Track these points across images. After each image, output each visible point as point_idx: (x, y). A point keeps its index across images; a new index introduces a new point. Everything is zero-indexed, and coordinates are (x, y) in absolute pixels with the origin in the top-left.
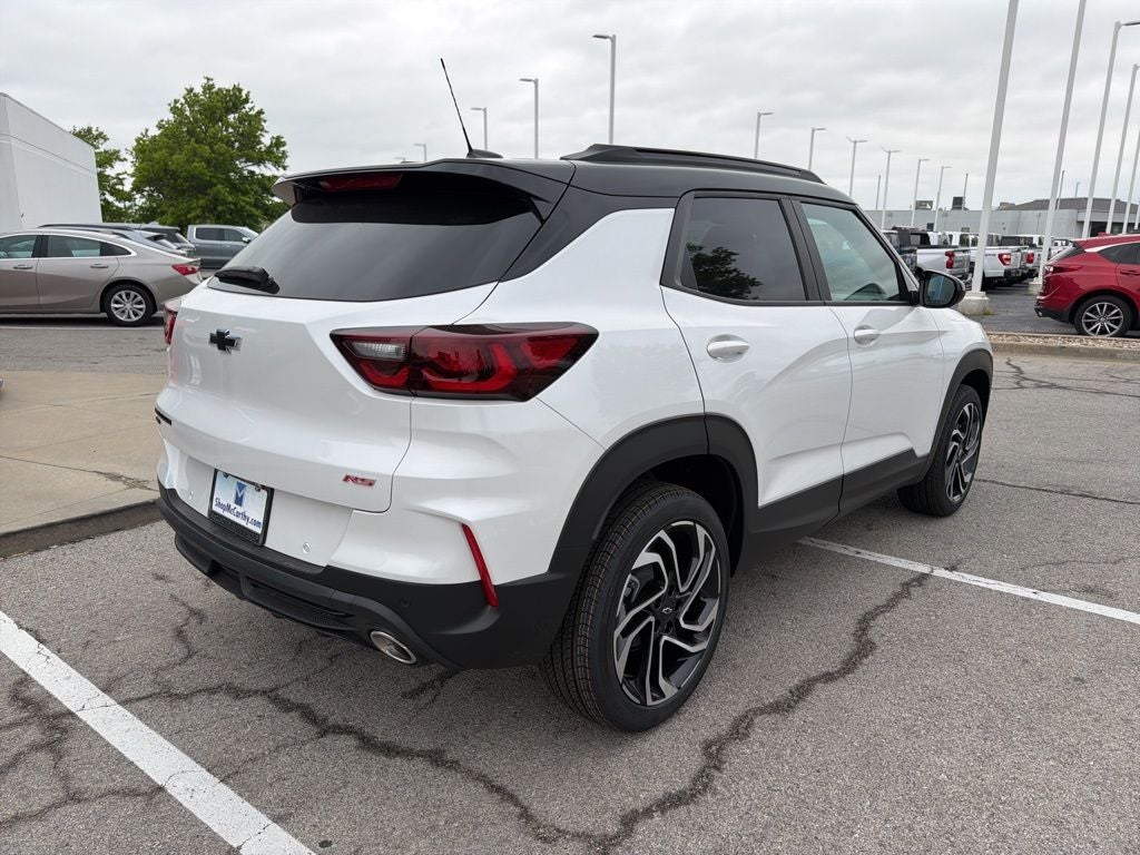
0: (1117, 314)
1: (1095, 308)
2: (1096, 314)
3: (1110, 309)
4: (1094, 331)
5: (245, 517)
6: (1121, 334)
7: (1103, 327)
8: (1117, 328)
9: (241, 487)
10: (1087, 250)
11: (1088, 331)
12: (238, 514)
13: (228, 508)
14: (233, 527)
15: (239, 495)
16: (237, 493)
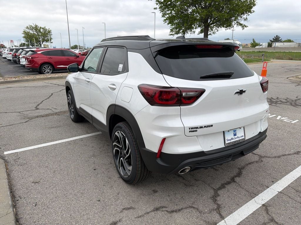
0: (50, 68)
1: (45, 67)
2: (45, 68)
3: (48, 67)
4: (46, 73)
5: (238, 137)
6: (52, 73)
7: (48, 72)
8: (51, 71)
9: (235, 131)
10: (38, 53)
11: (45, 73)
12: (236, 138)
13: (232, 139)
14: (236, 142)
15: (235, 133)
16: (234, 133)
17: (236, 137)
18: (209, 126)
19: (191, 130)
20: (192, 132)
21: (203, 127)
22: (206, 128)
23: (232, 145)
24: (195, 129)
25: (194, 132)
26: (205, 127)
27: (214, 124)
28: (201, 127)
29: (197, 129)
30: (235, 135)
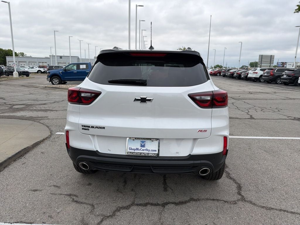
5: (147, 150)
9: (143, 142)
12: (143, 150)
13: (137, 149)
14: (142, 154)
15: (143, 144)
16: (141, 144)
17: (143, 148)
18: (101, 128)
19: (83, 127)
20: (85, 130)
21: (95, 127)
22: (98, 129)
23: (135, 156)
24: (87, 128)
25: (86, 130)
26: (97, 127)
27: (106, 126)
28: (93, 127)
29: (89, 128)
30: (143, 146)
